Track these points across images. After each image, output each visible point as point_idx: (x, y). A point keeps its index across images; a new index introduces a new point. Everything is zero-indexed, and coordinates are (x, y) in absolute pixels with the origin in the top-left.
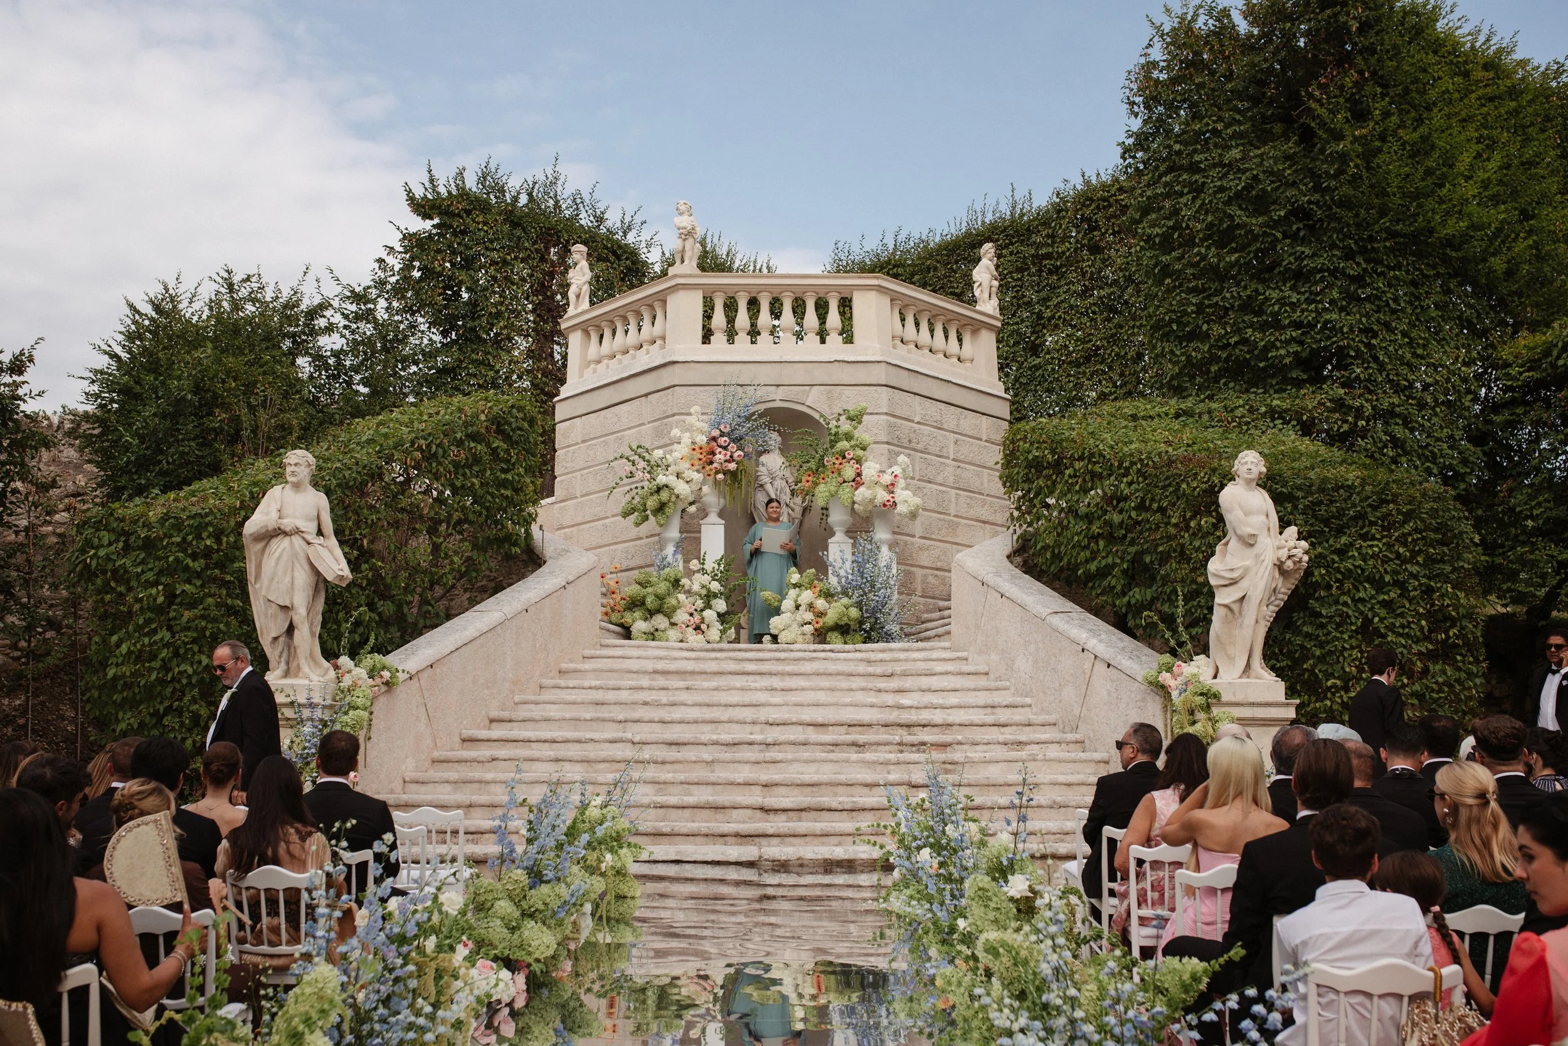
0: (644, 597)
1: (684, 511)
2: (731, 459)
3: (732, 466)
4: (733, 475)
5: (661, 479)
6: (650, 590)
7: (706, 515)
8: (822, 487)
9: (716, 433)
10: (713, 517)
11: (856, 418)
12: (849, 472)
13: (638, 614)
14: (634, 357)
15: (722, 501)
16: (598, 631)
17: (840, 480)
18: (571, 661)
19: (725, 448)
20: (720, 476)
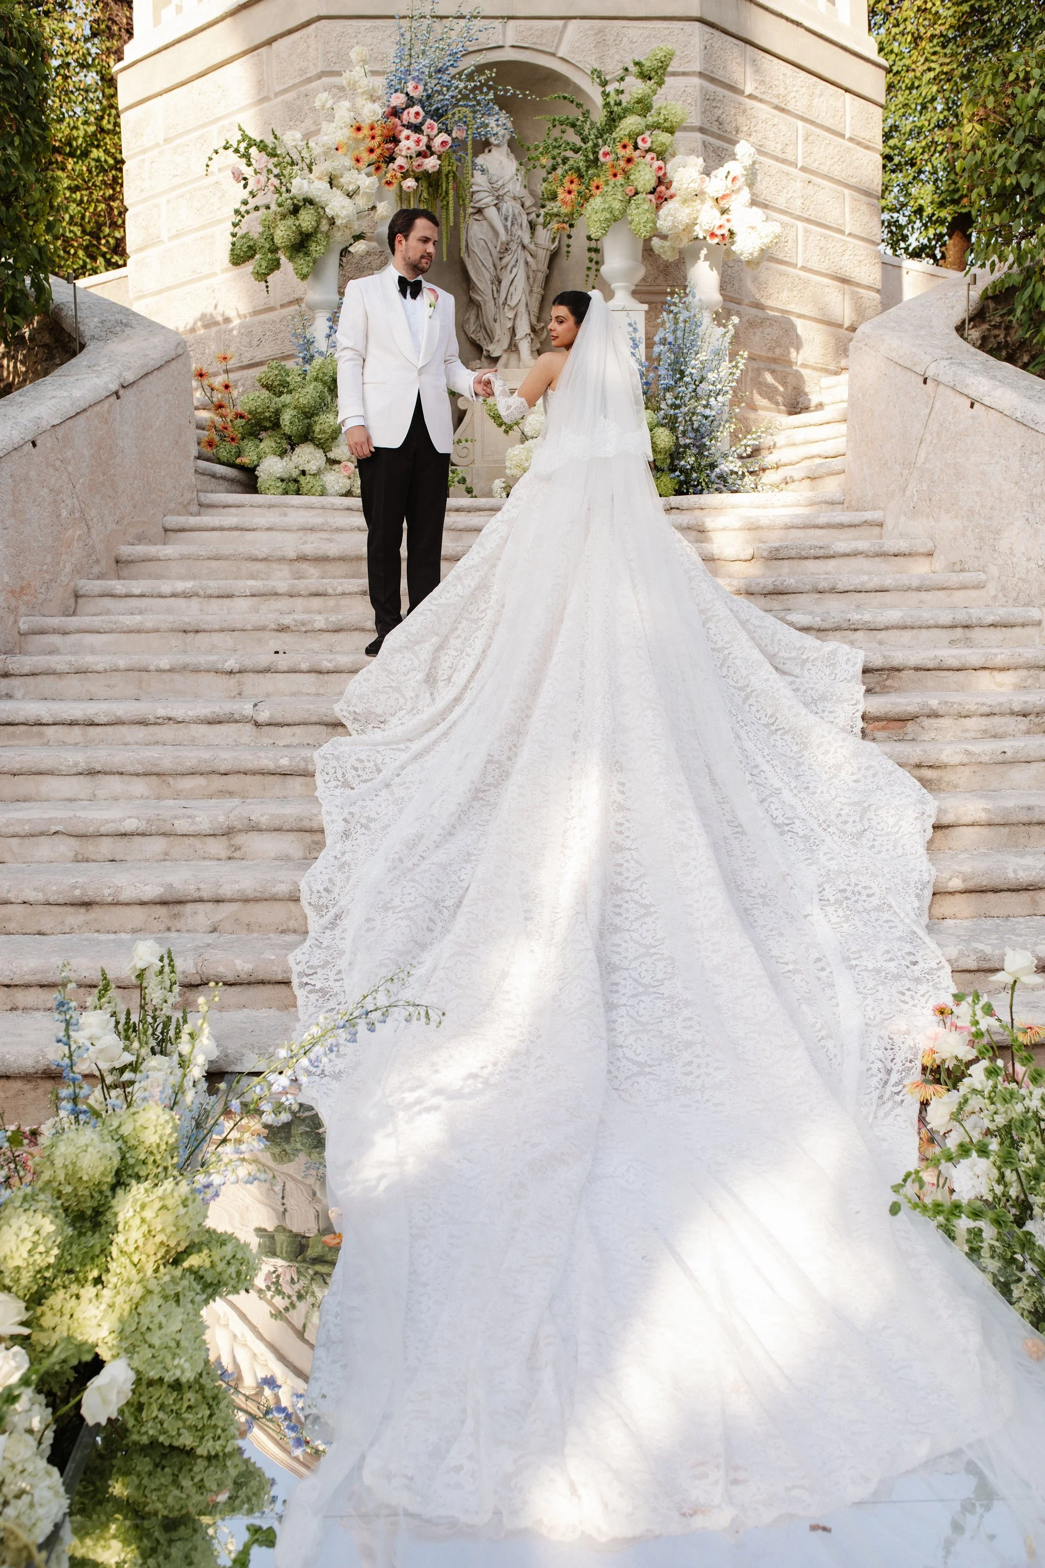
0: (278, 413)
1: (345, 251)
2: (428, 151)
3: (431, 164)
4: (432, 182)
5: (301, 185)
6: (286, 398)
8: (596, 202)
9: (398, 100)
11: (654, 73)
12: (644, 176)
13: (268, 443)
16: (193, 479)
17: (630, 190)
18: (141, 539)
19: (418, 128)
20: (410, 183)
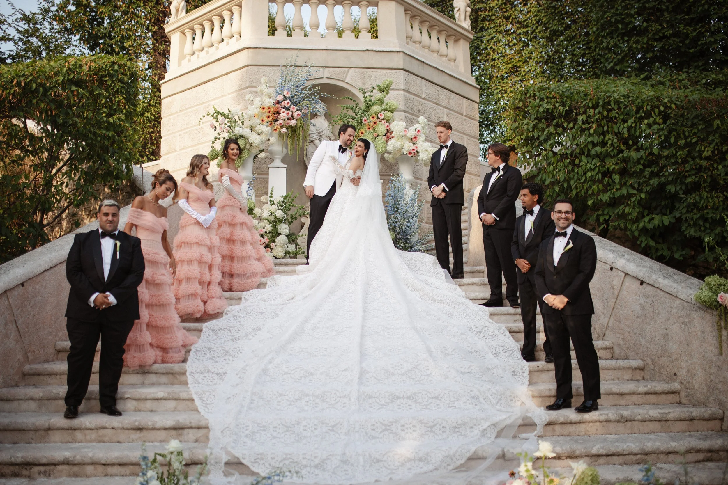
1: (256, 157)
2: (292, 118)
3: (293, 123)
4: (293, 130)
5: (239, 130)
7: (272, 161)
9: (280, 98)
10: (278, 162)
11: (384, 89)
12: (381, 128)
14: (217, 48)
15: (285, 150)
17: (375, 135)
19: (288, 109)
20: (284, 130)
